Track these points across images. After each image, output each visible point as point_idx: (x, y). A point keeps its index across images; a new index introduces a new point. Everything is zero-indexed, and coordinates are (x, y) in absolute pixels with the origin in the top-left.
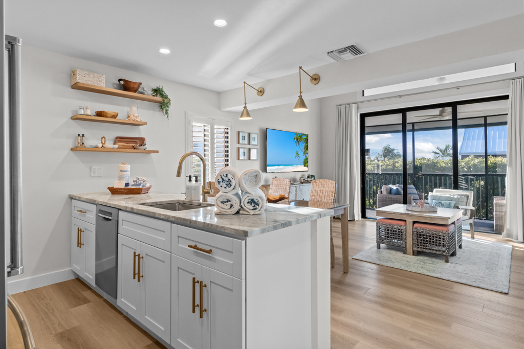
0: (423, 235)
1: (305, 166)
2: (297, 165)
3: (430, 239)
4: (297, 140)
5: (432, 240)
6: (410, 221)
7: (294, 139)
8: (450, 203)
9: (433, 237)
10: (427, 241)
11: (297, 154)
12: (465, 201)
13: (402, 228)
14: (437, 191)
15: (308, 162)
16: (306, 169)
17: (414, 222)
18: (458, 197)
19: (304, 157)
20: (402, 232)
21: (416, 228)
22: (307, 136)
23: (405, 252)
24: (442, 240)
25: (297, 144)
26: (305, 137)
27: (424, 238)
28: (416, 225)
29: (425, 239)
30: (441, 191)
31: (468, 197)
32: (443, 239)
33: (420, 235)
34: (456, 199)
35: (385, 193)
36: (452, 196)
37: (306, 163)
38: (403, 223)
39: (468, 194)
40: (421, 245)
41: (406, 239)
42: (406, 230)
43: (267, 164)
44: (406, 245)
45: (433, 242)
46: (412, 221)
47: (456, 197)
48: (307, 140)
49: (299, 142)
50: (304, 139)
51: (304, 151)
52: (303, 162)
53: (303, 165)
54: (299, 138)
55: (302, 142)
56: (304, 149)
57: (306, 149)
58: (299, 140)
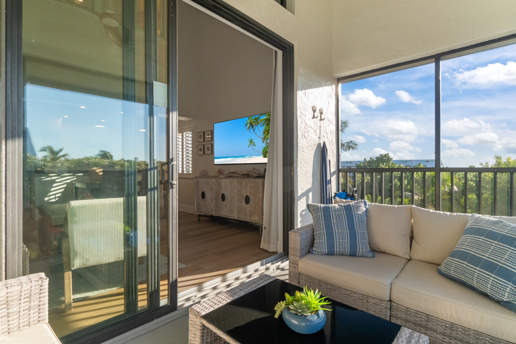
1: (265, 156)
4: (251, 124)
7: (246, 125)
11: (251, 142)
19: (264, 145)
25: (252, 130)
26: (266, 118)
37: (267, 152)
43: (215, 156)
49: (254, 127)
50: (264, 120)
51: (263, 136)
52: (262, 151)
53: (262, 156)
54: (255, 121)
55: (259, 126)
56: (264, 133)
57: (267, 133)
58: (254, 124)
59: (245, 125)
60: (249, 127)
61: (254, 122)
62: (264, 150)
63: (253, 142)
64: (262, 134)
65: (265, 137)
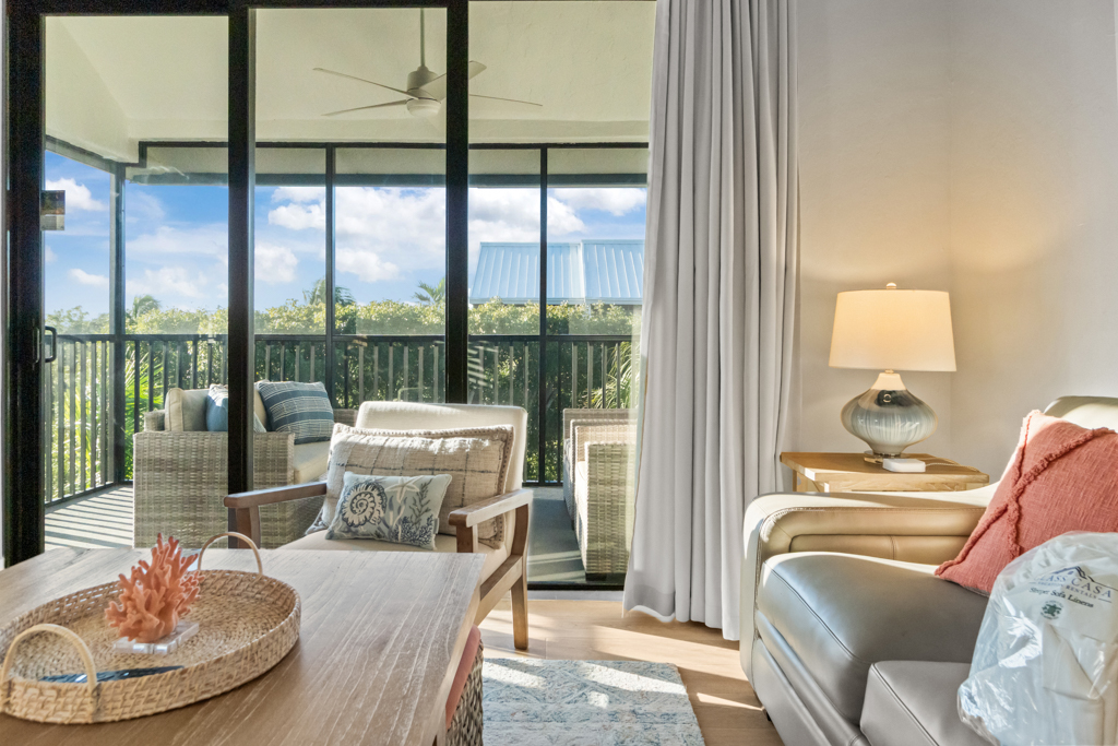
8: (424, 487)
12: (495, 465)
14: (373, 416)
18: (461, 449)
30: (392, 413)
31: (506, 439)
34: (453, 457)
35: (174, 422)
36: (435, 446)
39: (508, 427)
47: (453, 444)
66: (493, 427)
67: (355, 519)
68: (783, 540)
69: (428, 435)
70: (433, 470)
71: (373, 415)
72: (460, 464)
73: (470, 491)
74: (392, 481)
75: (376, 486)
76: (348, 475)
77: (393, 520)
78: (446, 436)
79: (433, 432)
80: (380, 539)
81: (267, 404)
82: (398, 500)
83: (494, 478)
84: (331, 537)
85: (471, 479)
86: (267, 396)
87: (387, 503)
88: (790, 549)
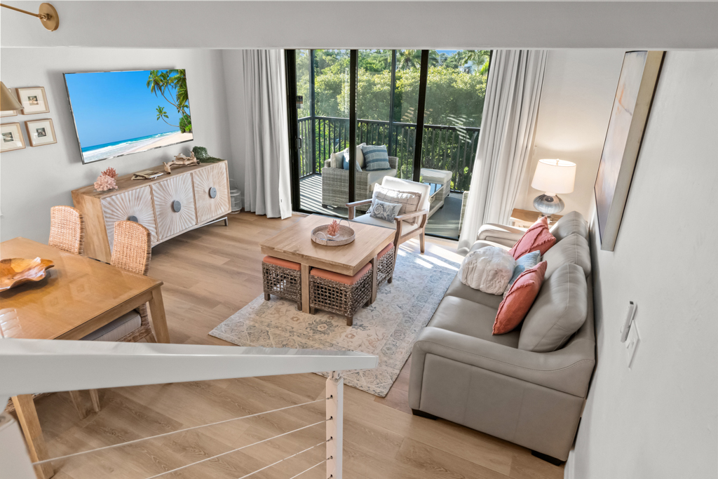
0: (322, 288)
1: (184, 131)
2: (162, 133)
3: (330, 293)
4: (156, 83)
5: (332, 296)
6: (305, 265)
7: (149, 84)
8: (394, 207)
9: (334, 291)
10: (326, 296)
11: (160, 111)
12: (415, 203)
13: (295, 274)
15: (190, 123)
16: (187, 136)
17: (311, 268)
18: (407, 197)
19: (180, 115)
20: (295, 280)
21: (313, 277)
22: (183, 72)
23: (300, 308)
24: (343, 296)
25: (159, 93)
26: (178, 75)
27: (322, 291)
28: (313, 272)
29: (324, 294)
31: (420, 196)
32: (346, 295)
33: (318, 287)
34: (404, 199)
36: (400, 195)
37: (185, 125)
38: (297, 267)
39: (420, 193)
40: (319, 301)
41: (301, 290)
42: (300, 278)
43: (82, 146)
44: (301, 299)
45: (333, 298)
46: (308, 265)
47: (405, 195)
48: (182, 81)
49: (163, 88)
50: (175, 79)
51: (177, 103)
52: (178, 125)
53: (180, 132)
54: (162, 79)
55: (170, 87)
56: (178, 98)
57: (182, 98)
58: (161, 84)
59: (146, 83)
60: (154, 88)
61: (162, 81)
62: (181, 122)
63: (164, 111)
64: (176, 100)
65: (181, 104)
66: (416, 192)
67: (376, 213)
68: (482, 237)
69: (399, 191)
70: (398, 202)
71: (387, 181)
72: (405, 202)
73: (407, 209)
74: (387, 204)
75: (382, 205)
76: (377, 200)
77: (385, 215)
78: (403, 192)
79: (401, 191)
80: (382, 218)
81: (364, 154)
82: (387, 210)
83: (415, 207)
84: (371, 216)
85: (408, 206)
86: (364, 151)
87: (384, 210)
88: (485, 239)
